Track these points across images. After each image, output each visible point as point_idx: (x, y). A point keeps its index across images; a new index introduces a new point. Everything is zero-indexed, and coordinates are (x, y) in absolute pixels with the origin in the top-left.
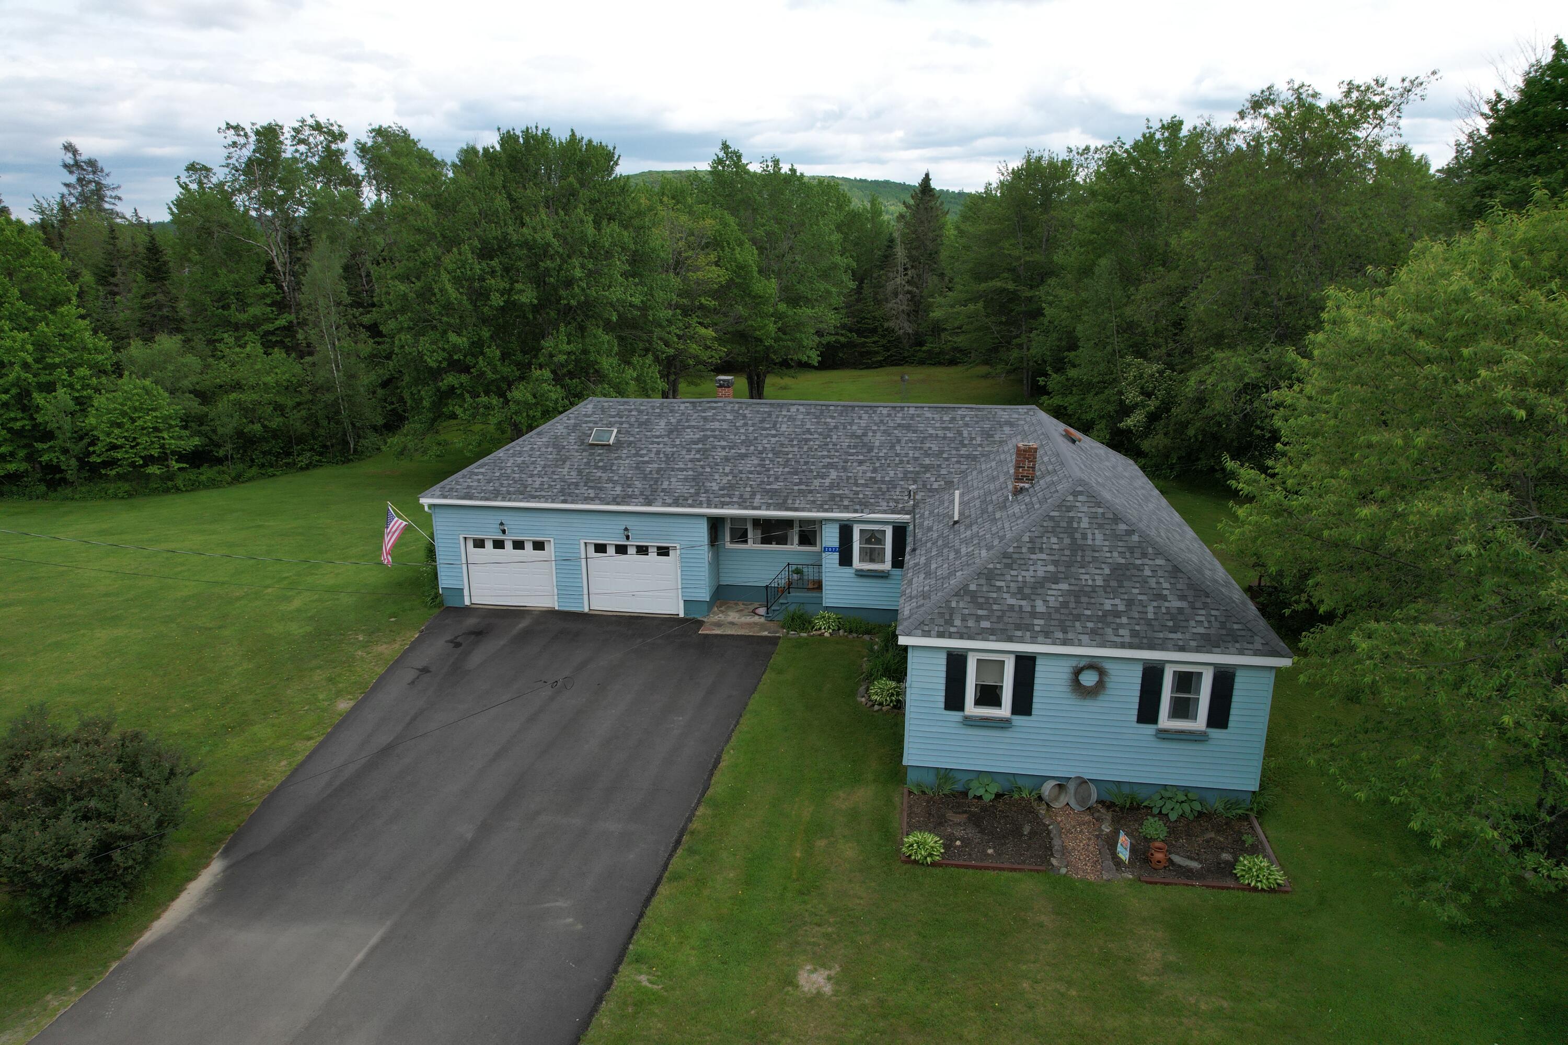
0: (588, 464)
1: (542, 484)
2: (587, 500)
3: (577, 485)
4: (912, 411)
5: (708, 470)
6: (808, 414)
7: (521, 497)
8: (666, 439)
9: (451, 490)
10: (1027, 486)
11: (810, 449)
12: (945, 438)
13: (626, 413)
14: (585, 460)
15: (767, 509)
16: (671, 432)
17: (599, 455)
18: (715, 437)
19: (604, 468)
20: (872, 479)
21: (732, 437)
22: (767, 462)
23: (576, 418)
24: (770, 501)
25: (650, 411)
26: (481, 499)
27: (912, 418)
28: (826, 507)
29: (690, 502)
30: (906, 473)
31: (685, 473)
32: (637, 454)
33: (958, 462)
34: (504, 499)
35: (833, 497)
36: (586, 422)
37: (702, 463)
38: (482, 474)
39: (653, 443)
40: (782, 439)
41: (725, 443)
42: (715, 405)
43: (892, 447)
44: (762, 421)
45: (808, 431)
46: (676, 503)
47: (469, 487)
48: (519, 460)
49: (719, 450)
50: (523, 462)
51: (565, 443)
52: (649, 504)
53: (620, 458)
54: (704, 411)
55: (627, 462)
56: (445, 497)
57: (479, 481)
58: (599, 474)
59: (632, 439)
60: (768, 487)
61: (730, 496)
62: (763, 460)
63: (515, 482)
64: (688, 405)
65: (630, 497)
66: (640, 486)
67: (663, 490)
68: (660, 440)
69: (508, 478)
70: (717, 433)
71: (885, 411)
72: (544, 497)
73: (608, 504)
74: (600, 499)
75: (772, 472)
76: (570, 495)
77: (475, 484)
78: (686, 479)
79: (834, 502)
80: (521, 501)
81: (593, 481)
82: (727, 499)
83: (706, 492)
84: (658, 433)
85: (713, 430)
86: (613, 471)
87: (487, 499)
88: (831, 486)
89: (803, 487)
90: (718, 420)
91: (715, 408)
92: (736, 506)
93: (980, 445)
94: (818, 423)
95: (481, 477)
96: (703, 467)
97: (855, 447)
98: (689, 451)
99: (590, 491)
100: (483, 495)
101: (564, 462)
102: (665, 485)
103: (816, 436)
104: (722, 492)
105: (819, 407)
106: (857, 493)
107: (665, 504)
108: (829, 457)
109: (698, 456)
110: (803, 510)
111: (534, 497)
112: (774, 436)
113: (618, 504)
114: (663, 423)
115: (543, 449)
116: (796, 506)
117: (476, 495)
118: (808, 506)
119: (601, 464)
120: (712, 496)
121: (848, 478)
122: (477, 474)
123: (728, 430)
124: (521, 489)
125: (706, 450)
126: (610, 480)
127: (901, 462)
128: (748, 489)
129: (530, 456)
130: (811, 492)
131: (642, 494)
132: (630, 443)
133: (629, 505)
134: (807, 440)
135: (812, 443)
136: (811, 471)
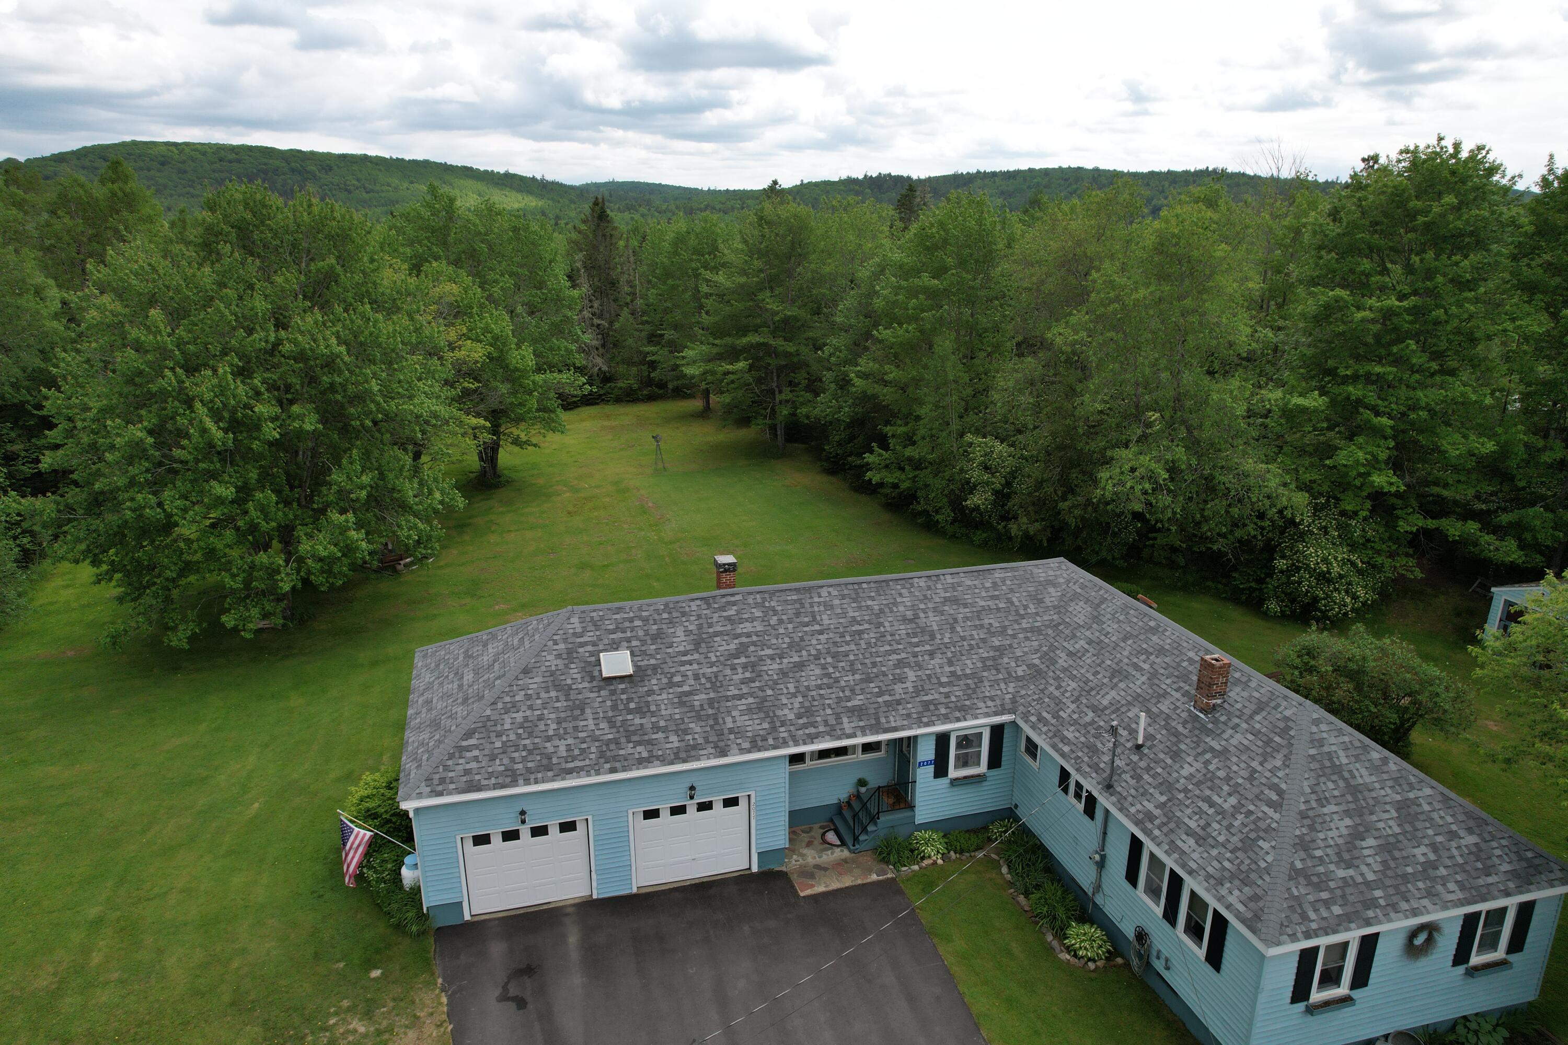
0: (614, 707)
1: (569, 749)
2: (642, 762)
3: (616, 741)
4: (949, 579)
5: (769, 692)
6: (843, 597)
7: (550, 774)
8: (696, 656)
9: (442, 781)
10: (1219, 701)
11: (868, 644)
12: (998, 609)
13: (627, 624)
14: (609, 703)
15: (864, 735)
16: (697, 645)
17: (624, 691)
18: (754, 644)
19: (639, 711)
20: (953, 674)
21: (774, 641)
22: (831, 670)
23: (565, 640)
24: (861, 724)
25: (656, 617)
26: (495, 787)
27: (953, 587)
28: (925, 720)
29: (771, 741)
30: (983, 660)
31: (744, 701)
32: (671, 684)
33: (1027, 638)
34: (527, 782)
35: (926, 704)
36: (583, 645)
37: (757, 684)
38: (476, 747)
39: (683, 663)
40: (831, 635)
41: (770, 652)
42: (733, 599)
43: (953, 629)
44: (798, 615)
45: (854, 621)
46: (755, 746)
47: (467, 772)
48: (519, 716)
49: (769, 661)
50: (526, 719)
51: (569, 681)
52: (723, 753)
53: (651, 692)
54: (722, 609)
55: (664, 696)
56: (440, 794)
57: (476, 758)
58: (637, 721)
59: (653, 662)
60: (849, 704)
61: (813, 724)
62: (824, 667)
63: (530, 752)
64: (698, 602)
65: (695, 747)
66: (698, 729)
67: (731, 731)
68: (689, 658)
69: (517, 748)
70: (754, 638)
71: (922, 583)
72: (581, 769)
73: (672, 763)
74: (658, 758)
75: (843, 683)
76: (615, 758)
77: (473, 765)
78: (749, 710)
79: (928, 713)
80: (553, 780)
81: (634, 733)
82: (812, 730)
83: (783, 724)
84: (681, 649)
85: (748, 635)
86: (653, 714)
87: (503, 786)
88: (918, 691)
89: (887, 698)
90: (747, 620)
91: (734, 603)
92: (827, 737)
93: (1037, 614)
94: (860, 608)
95: (476, 753)
96: (761, 689)
97: (915, 635)
98: (733, 668)
99: (639, 749)
100: (493, 781)
101: (583, 711)
102: (730, 724)
103: (867, 626)
104: (801, 721)
105: (850, 587)
106: (947, 696)
107: (742, 751)
108: (894, 652)
109: (748, 675)
110: (902, 728)
111: (570, 772)
112: (821, 632)
113: (685, 761)
114: (680, 632)
115: (543, 695)
116: (893, 724)
117: (484, 782)
118: (905, 723)
119: (632, 705)
120: (792, 728)
121: (929, 676)
122: (468, 749)
123: (765, 632)
124: (545, 762)
125: (754, 665)
126: (656, 728)
127: (971, 647)
128: (829, 711)
129: (531, 707)
130: (898, 702)
131: (707, 741)
132: (655, 668)
133: (698, 759)
134: (860, 633)
135: (866, 636)
136: (885, 674)
